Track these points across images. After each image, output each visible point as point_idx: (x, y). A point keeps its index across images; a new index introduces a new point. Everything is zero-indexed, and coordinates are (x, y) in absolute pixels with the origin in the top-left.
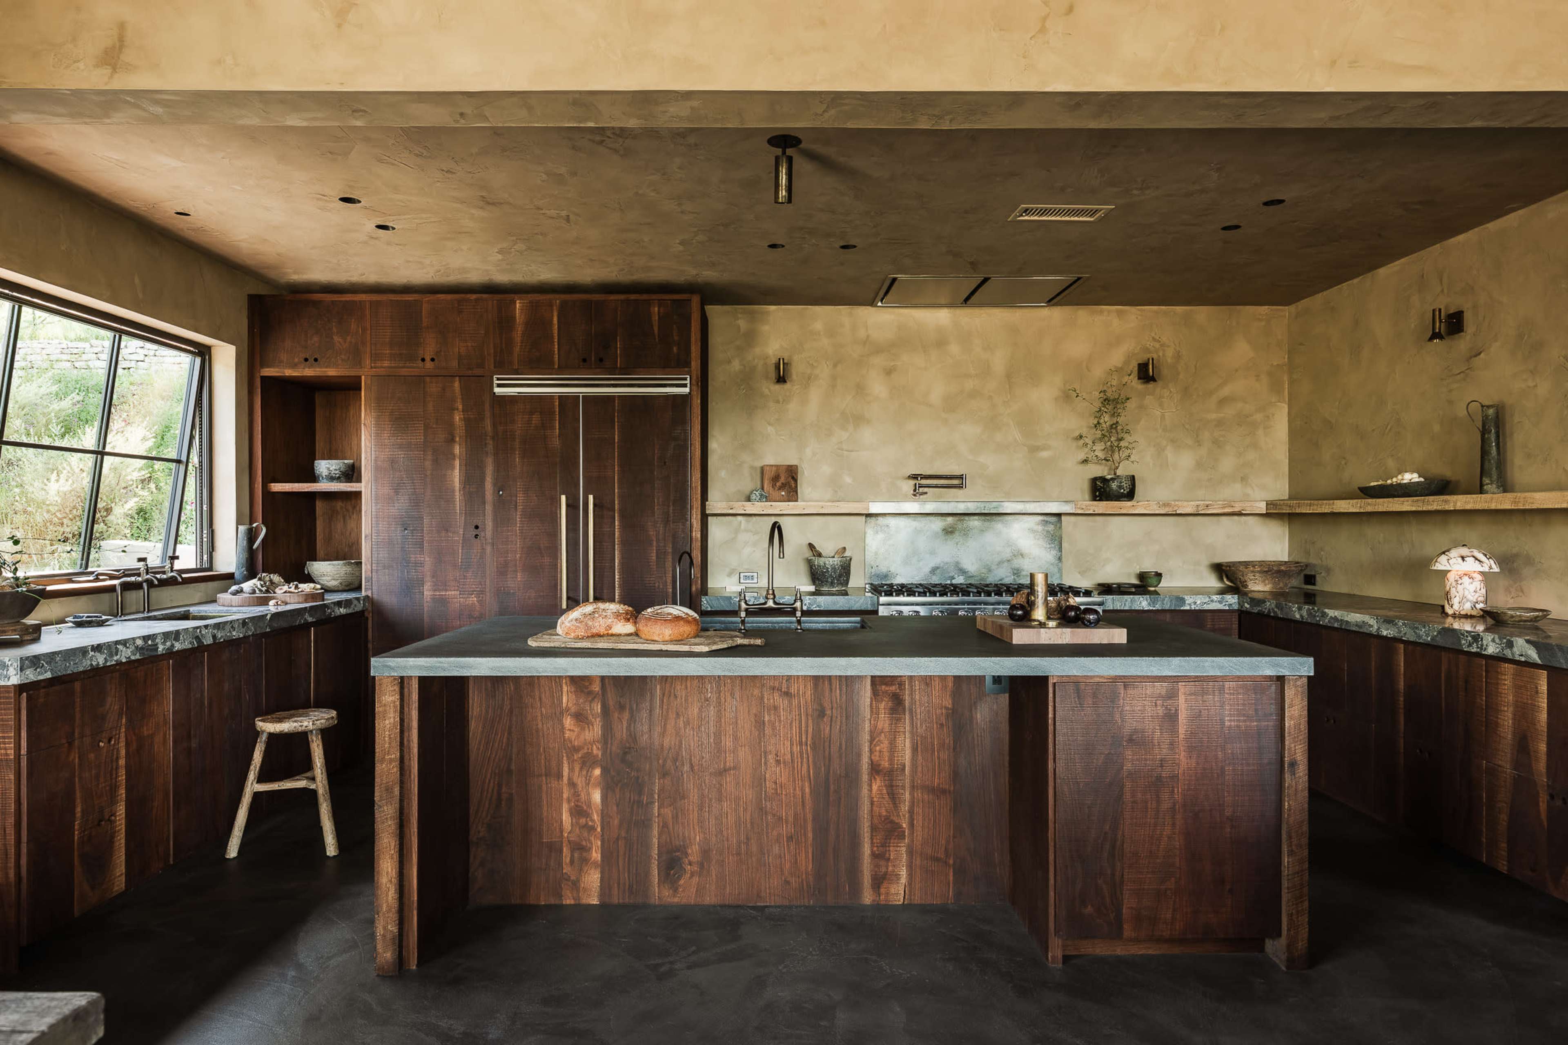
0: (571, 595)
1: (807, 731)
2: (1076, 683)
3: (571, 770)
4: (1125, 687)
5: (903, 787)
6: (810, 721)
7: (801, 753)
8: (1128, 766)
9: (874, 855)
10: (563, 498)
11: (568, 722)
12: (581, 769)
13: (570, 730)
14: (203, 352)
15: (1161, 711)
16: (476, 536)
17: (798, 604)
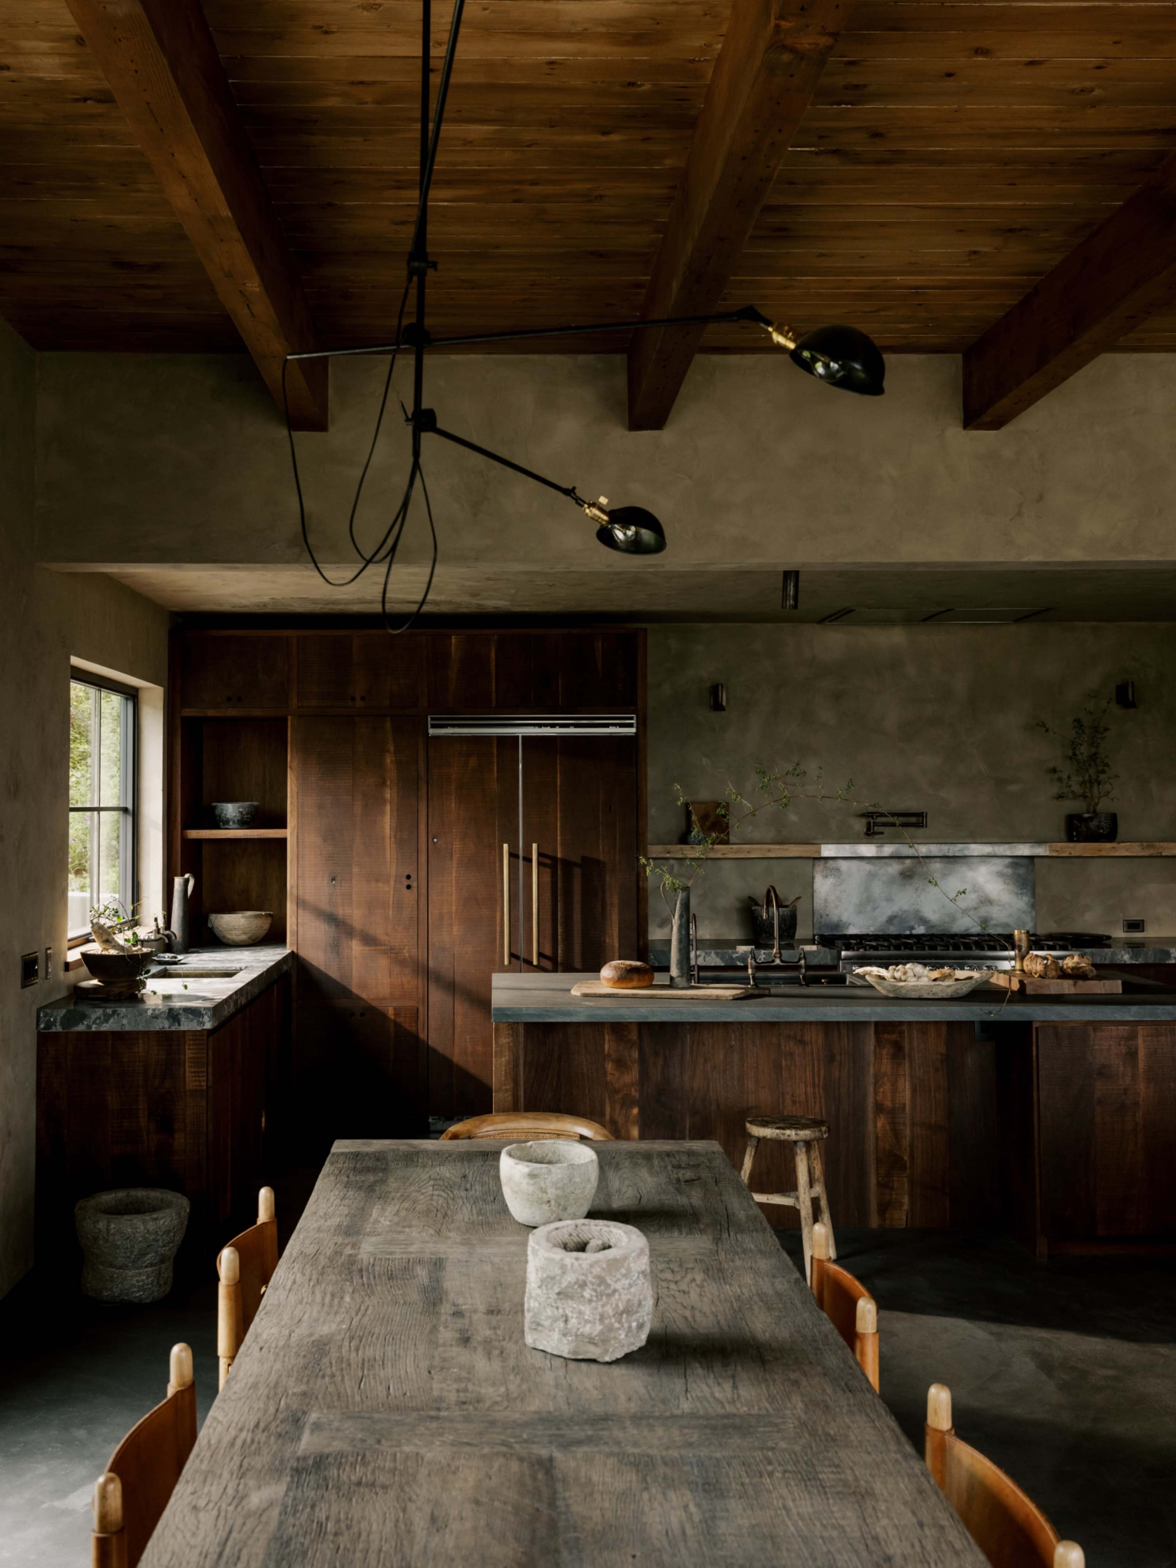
0: (513, 951)
1: (819, 1076)
2: (1054, 1027)
3: (613, 1109)
4: (1095, 1030)
5: (904, 1124)
6: (822, 1065)
7: (814, 1094)
8: (1098, 1095)
9: (879, 1185)
10: (506, 846)
11: (609, 1066)
12: (622, 1108)
13: (611, 1074)
14: (132, 695)
15: (1124, 1050)
16: (409, 887)
17: (802, 962)
